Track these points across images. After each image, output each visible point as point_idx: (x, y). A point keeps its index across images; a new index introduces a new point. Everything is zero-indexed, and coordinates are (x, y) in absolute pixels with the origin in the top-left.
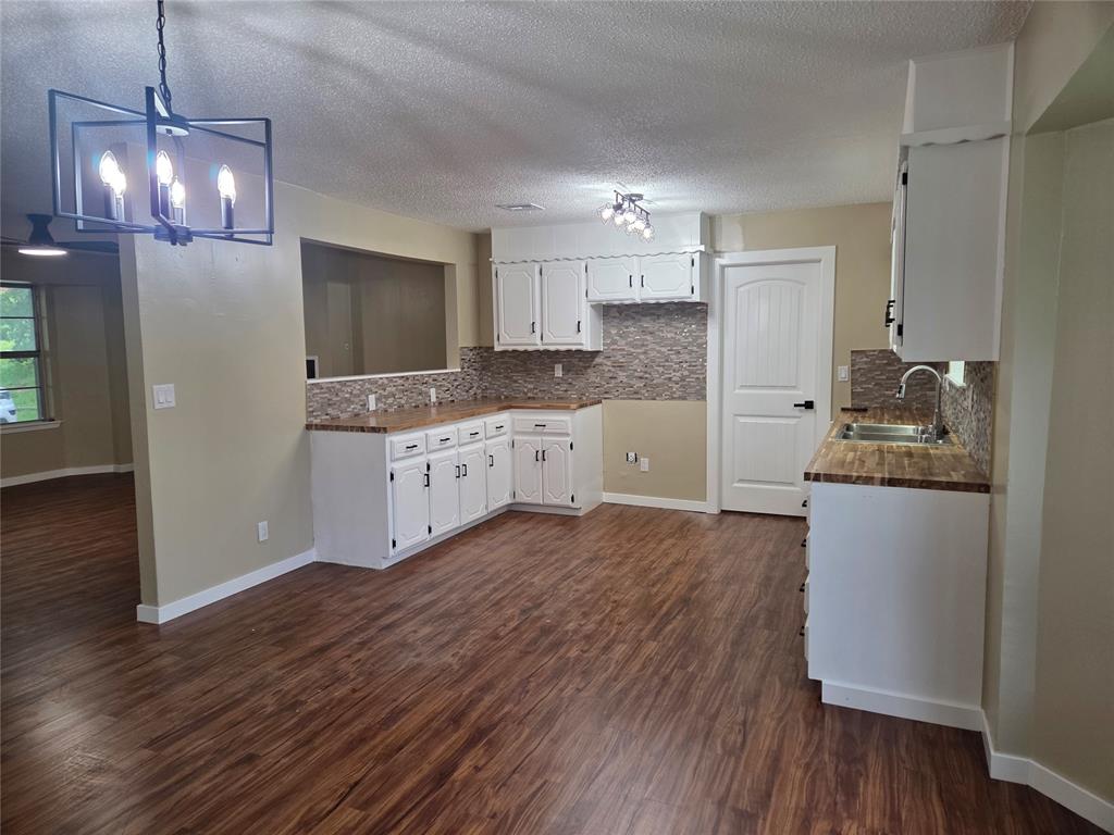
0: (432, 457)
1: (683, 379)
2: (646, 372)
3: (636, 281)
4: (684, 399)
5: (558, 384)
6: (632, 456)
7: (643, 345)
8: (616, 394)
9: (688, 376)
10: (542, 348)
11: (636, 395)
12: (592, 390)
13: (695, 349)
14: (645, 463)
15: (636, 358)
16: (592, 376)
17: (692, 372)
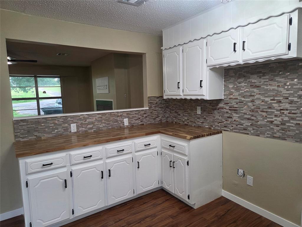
0: (74, 168)
1: (283, 123)
2: (252, 116)
3: (239, 47)
4: (284, 139)
5: (199, 118)
6: (241, 171)
7: (251, 96)
8: (231, 128)
9: (288, 122)
10: (183, 97)
11: (245, 131)
12: (216, 124)
13: (296, 99)
14: (250, 180)
15: (245, 104)
16: (217, 115)
17: (293, 119)
